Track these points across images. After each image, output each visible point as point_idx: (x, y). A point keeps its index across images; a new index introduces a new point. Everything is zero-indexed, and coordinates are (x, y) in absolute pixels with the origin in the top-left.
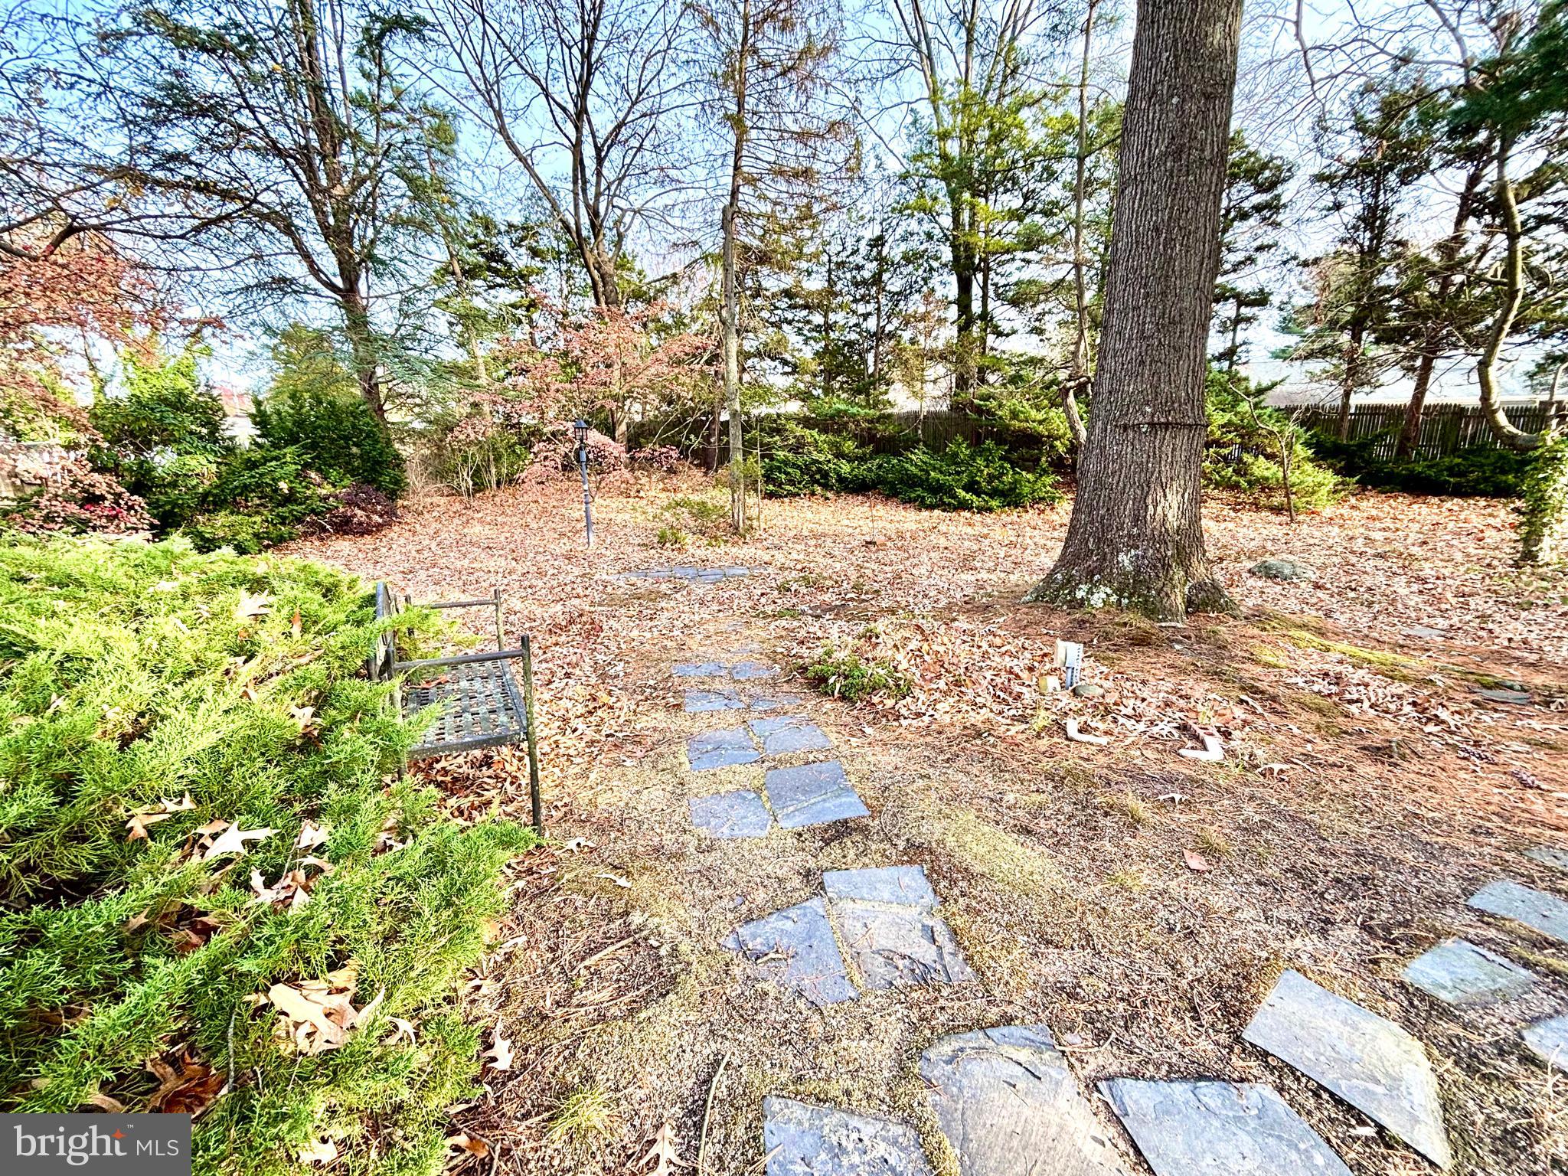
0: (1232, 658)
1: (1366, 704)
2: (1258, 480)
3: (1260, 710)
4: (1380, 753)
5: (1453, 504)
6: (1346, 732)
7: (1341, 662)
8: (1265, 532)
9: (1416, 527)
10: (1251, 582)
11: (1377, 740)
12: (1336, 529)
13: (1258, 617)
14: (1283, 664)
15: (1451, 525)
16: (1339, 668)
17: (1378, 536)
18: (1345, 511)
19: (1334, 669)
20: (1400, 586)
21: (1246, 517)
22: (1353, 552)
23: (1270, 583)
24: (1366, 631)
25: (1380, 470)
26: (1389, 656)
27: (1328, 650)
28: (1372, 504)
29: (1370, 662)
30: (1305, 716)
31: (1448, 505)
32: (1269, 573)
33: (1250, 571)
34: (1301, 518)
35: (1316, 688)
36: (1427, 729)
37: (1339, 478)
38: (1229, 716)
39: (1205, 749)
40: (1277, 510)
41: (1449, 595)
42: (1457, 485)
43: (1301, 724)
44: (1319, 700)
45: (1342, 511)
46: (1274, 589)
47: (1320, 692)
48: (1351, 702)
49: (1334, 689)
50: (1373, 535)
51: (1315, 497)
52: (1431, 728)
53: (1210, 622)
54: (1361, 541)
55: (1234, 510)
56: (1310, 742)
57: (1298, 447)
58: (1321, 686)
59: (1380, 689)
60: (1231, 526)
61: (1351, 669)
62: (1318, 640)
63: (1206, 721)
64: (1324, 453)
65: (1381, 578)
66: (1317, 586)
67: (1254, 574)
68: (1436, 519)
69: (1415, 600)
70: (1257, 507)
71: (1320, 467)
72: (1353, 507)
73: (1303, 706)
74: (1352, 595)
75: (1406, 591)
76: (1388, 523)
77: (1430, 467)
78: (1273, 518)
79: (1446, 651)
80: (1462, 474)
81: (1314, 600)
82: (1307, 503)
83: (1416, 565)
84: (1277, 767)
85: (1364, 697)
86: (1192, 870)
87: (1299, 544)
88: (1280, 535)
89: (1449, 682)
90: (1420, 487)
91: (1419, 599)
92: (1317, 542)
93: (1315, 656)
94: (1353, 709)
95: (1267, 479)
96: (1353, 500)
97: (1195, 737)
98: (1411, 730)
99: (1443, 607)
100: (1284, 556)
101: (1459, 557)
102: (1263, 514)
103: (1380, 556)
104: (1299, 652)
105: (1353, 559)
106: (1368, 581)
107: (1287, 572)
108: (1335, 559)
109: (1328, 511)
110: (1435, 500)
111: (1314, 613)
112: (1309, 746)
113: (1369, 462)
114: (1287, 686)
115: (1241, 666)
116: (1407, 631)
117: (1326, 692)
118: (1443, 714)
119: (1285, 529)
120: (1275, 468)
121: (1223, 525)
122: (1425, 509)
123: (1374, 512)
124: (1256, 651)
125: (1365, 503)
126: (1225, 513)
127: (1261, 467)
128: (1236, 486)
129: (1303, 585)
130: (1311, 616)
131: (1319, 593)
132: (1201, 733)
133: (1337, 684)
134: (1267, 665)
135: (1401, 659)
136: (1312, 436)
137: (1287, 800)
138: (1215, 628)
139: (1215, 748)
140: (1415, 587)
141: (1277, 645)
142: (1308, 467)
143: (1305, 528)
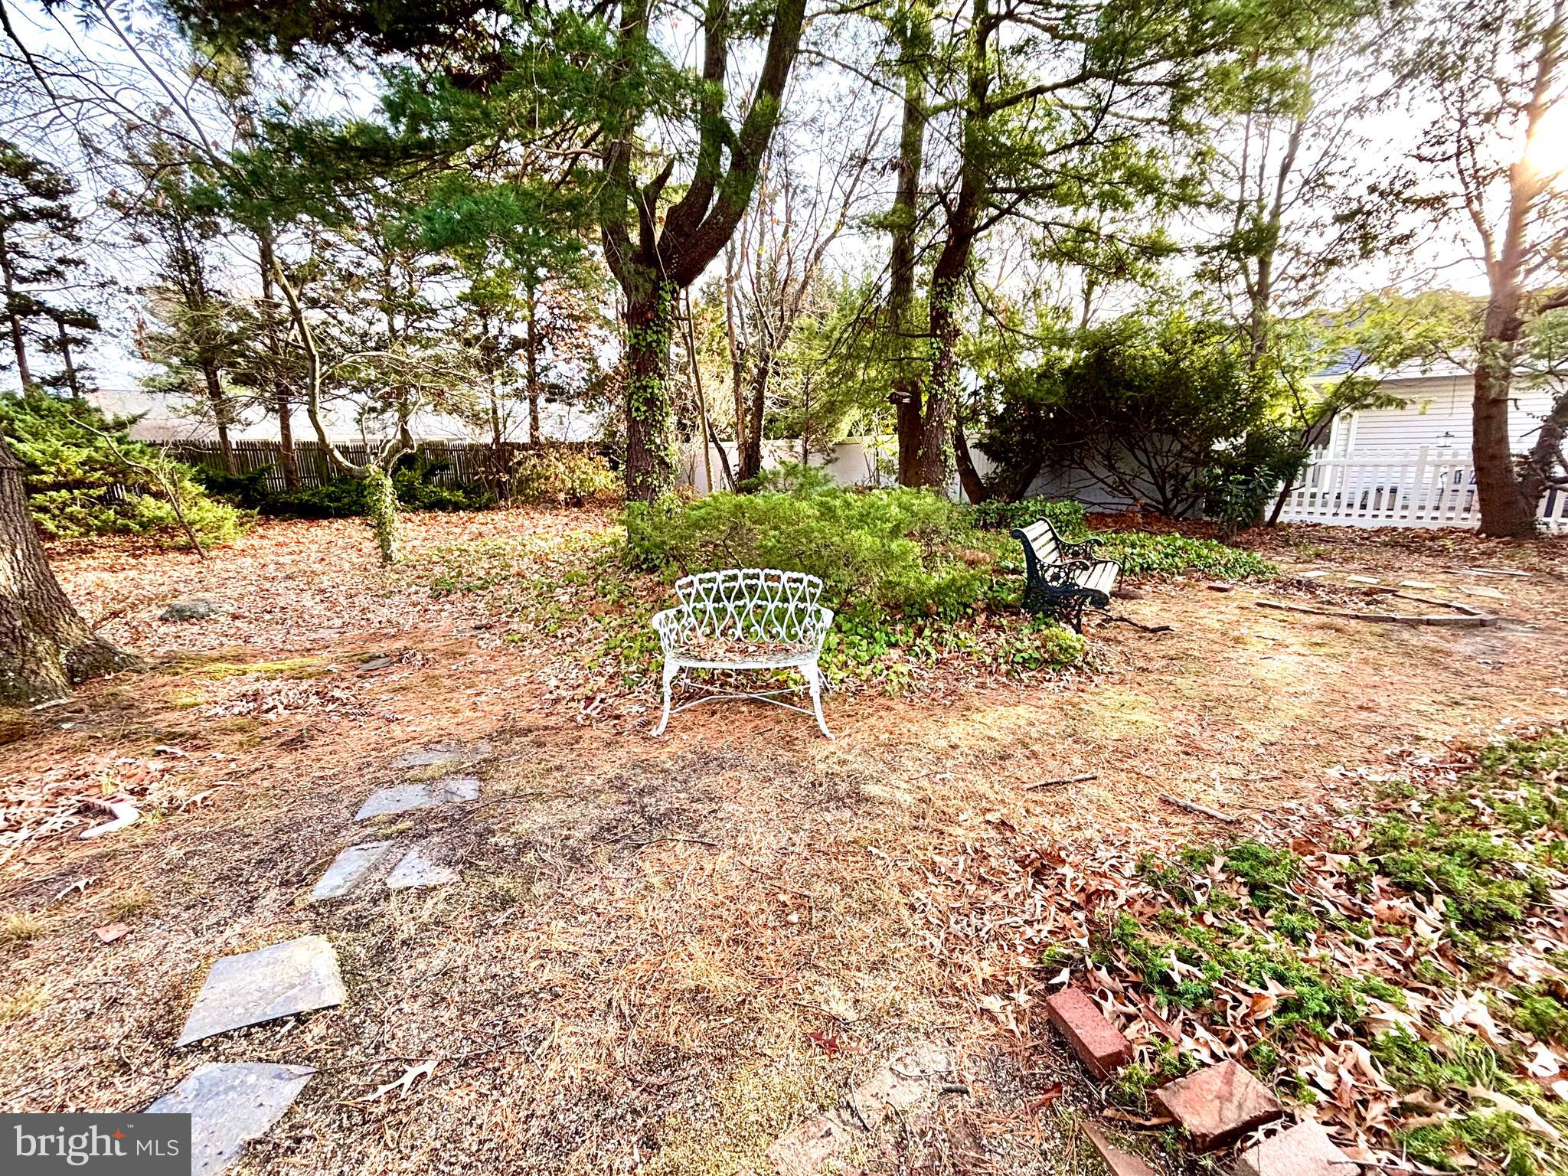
0: (143, 715)
1: (281, 708)
2: (151, 521)
3: (180, 752)
4: (294, 744)
5: (339, 524)
6: (266, 738)
7: (257, 680)
8: (176, 574)
9: (314, 547)
10: (163, 629)
11: (292, 733)
12: (249, 560)
13: (170, 664)
14: (200, 700)
15: (340, 542)
16: (258, 685)
17: (287, 559)
18: (256, 542)
19: (250, 689)
20: (307, 600)
21: (150, 561)
22: (266, 579)
23: (186, 625)
24: (281, 646)
25: (276, 501)
26: (298, 661)
27: (245, 673)
28: (278, 532)
29: (282, 671)
30: (227, 739)
31: (335, 525)
32: (180, 615)
33: (161, 619)
34: (213, 554)
35: (236, 711)
36: (327, 709)
37: (240, 512)
38: (141, 772)
39: (116, 818)
40: (186, 550)
41: (341, 599)
42: (337, 509)
43: (224, 749)
44: (240, 721)
45: (253, 542)
46: (190, 630)
47: (240, 713)
48: (267, 711)
49: (252, 705)
50: (281, 560)
51: (222, 531)
52: (331, 707)
53: (106, 686)
54: (272, 567)
55: (134, 556)
56: (233, 760)
57: (187, 484)
58: (241, 707)
59: (291, 692)
60: (133, 574)
61: (267, 683)
62: (233, 667)
63: (112, 789)
64: (217, 488)
65: (292, 595)
66: (235, 617)
67: (167, 620)
68: (329, 538)
69: (320, 609)
70: (163, 551)
71: (219, 502)
72: (262, 537)
73: (224, 731)
74: (268, 617)
75: (312, 603)
76: (294, 547)
77: (313, 495)
78: (182, 558)
79: (340, 644)
80: (338, 500)
81: (233, 631)
82: (216, 538)
83: (317, 580)
84: (198, 798)
85: (277, 703)
86: (109, 944)
87: (214, 580)
88: (193, 574)
89: (341, 667)
90: (312, 512)
91: (321, 607)
92: (231, 574)
93: (234, 682)
94: (271, 716)
95: (162, 519)
96: (260, 530)
97: (103, 812)
98: (317, 715)
99: (338, 609)
100: (200, 595)
101: (347, 566)
102: (171, 555)
103: (288, 577)
104: (218, 683)
105: (267, 585)
106: (281, 602)
107: (202, 610)
108: (252, 589)
109: (239, 543)
110: (325, 523)
111: (233, 643)
112: (233, 765)
113: (264, 495)
114: (208, 719)
115: (154, 718)
116: (314, 636)
117: (245, 711)
118: (337, 693)
119: (197, 568)
120: (168, 506)
121: (121, 576)
122: (320, 532)
123: (281, 539)
124: (170, 698)
125: (271, 532)
126: (123, 561)
127: (149, 507)
128: (125, 531)
129: (222, 619)
130: (231, 646)
131: (238, 623)
132: (107, 805)
133: (255, 700)
134: (184, 707)
135: (307, 660)
136: (199, 472)
137: (213, 821)
138: (115, 690)
139: (127, 812)
140: (318, 598)
141: (193, 684)
142: (206, 503)
143: (219, 563)
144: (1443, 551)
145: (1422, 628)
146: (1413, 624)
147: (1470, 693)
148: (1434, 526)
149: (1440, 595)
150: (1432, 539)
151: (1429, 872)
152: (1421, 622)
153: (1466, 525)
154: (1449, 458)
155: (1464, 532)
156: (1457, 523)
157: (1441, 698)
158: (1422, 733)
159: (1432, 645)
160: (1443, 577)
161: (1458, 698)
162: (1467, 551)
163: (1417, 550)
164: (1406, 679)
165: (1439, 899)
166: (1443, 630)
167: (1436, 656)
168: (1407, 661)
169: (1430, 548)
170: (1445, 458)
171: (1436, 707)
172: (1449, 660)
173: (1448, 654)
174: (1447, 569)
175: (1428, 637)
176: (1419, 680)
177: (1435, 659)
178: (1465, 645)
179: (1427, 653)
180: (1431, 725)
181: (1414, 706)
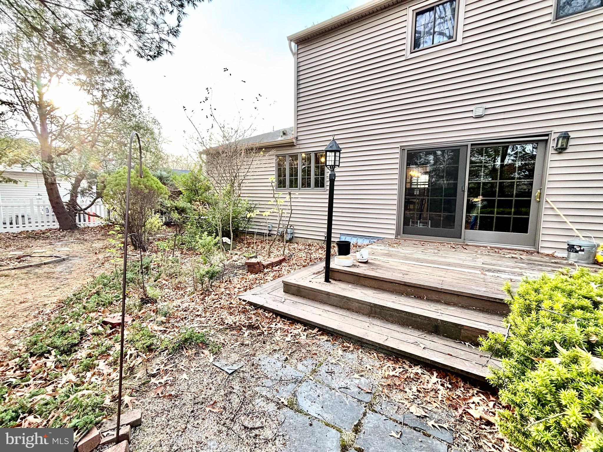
144: (48, 238)
145: (43, 266)
146: (39, 266)
147: (62, 283)
148: (43, 229)
149: (48, 253)
150: (43, 234)
151: (48, 346)
152: (42, 264)
153: (55, 227)
154: (42, 203)
155: (55, 229)
156: (51, 227)
157: (53, 288)
158: (46, 302)
159: (47, 271)
160: (49, 246)
161: (58, 286)
162: (57, 236)
163: (38, 238)
164: (38, 286)
165: (53, 353)
166: (51, 265)
167: (49, 275)
168: (38, 280)
169: (43, 237)
170: (40, 203)
171: (50, 292)
172: (54, 275)
173: (53, 273)
174: (51, 244)
175: (46, 269)
176: (44, 285)
177: (49, 276)
178: (59, 268)
179: (46, 275)
180: (50, 299)
181: (43, 294)
